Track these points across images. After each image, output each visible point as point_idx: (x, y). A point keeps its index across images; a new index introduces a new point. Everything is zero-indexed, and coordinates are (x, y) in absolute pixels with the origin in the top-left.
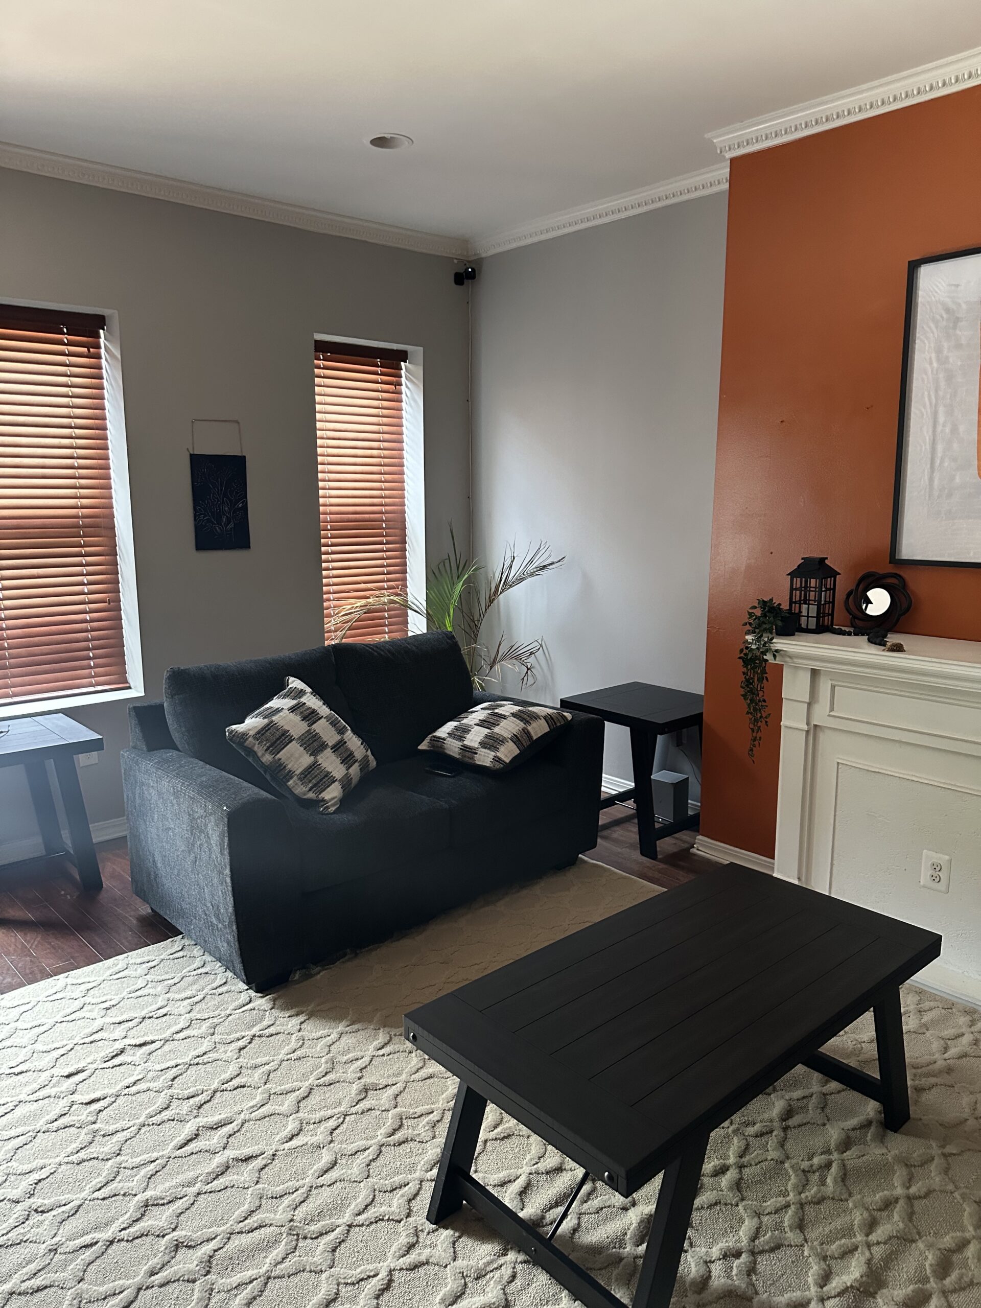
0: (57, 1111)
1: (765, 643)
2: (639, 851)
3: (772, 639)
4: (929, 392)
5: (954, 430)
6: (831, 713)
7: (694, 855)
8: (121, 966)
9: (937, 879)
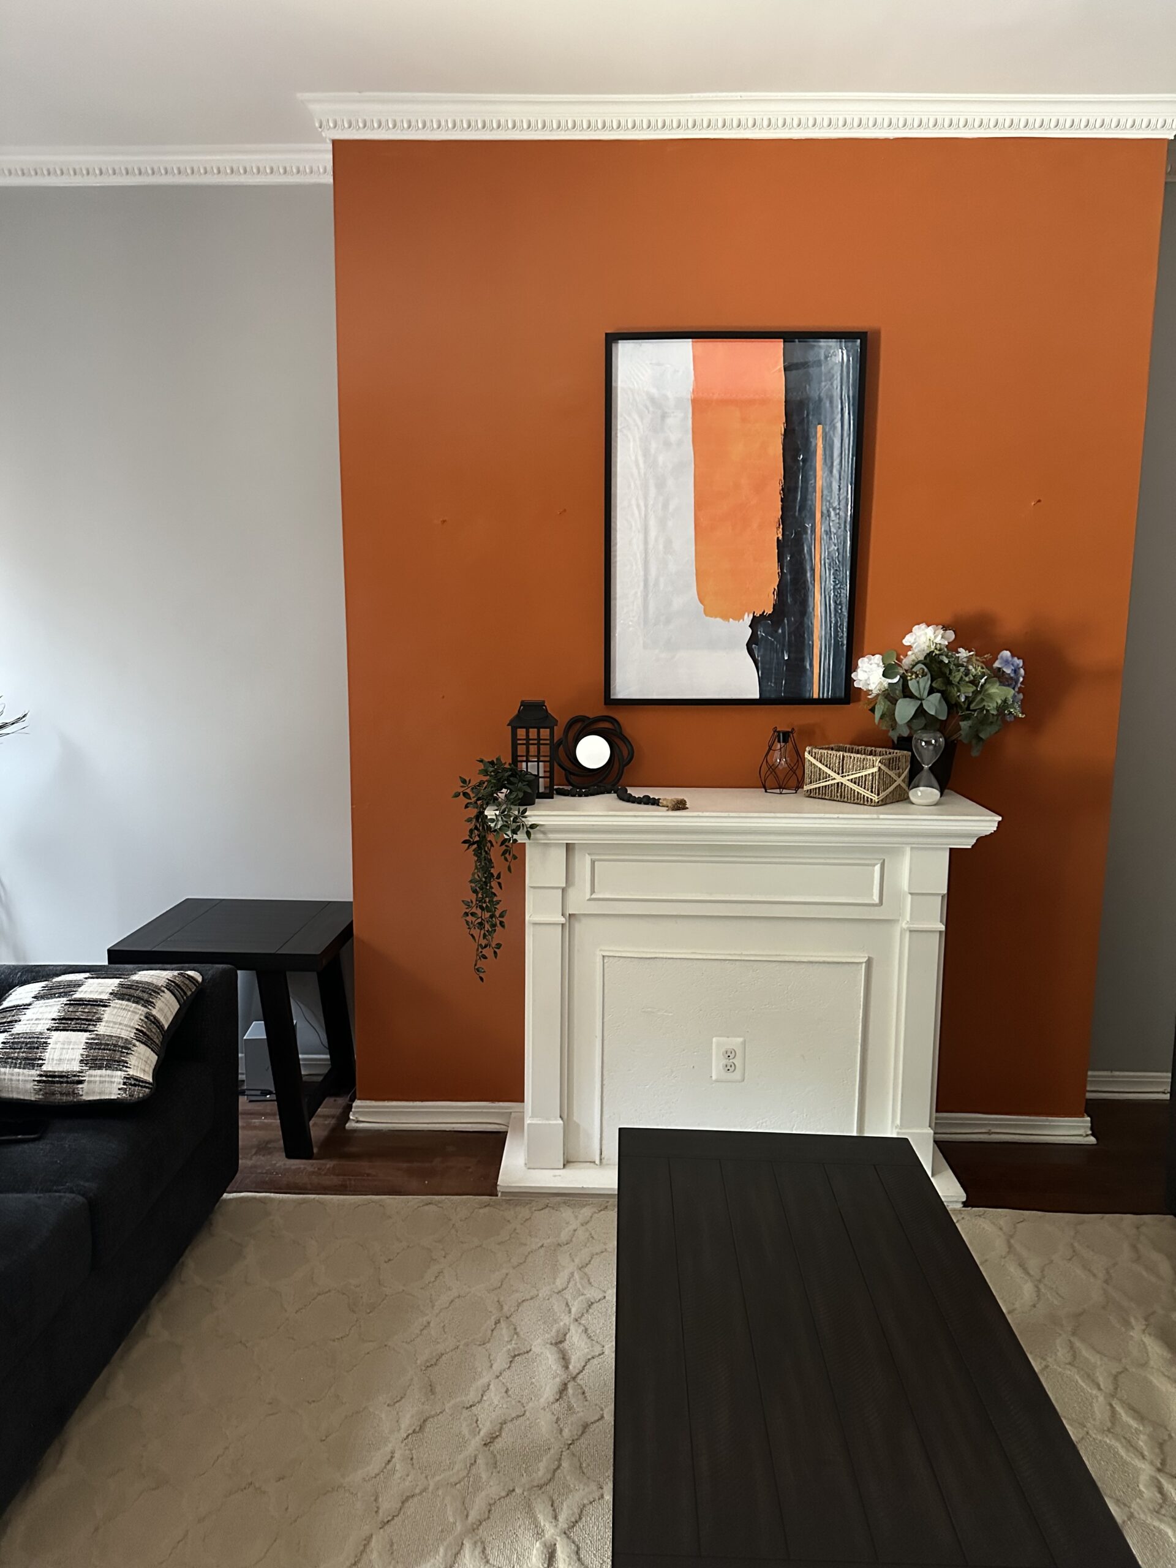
1: (516, 818)
2: (284, 1154)
3: (525, 811)
4: (637, 500)
5: (668, 543)
6: (594, 896)
7: (355, 1131)
9: (729, 1068)
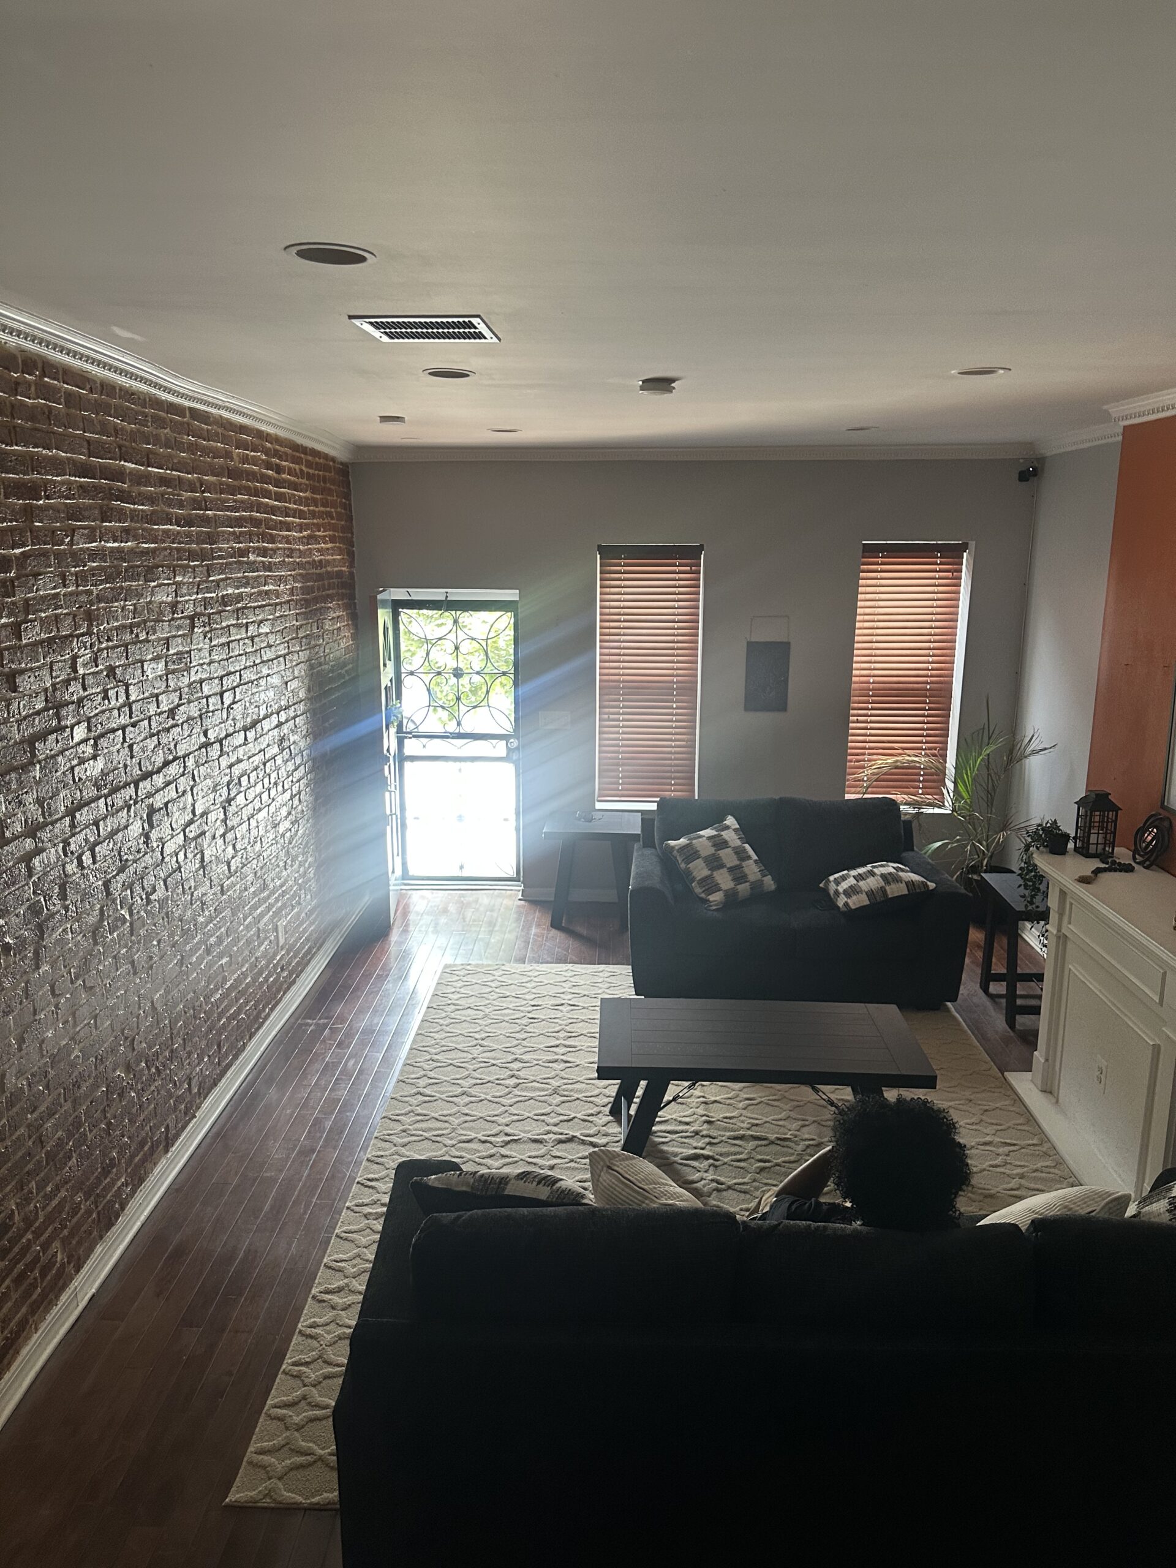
0: (517, 1016)
8: (601, 969)
